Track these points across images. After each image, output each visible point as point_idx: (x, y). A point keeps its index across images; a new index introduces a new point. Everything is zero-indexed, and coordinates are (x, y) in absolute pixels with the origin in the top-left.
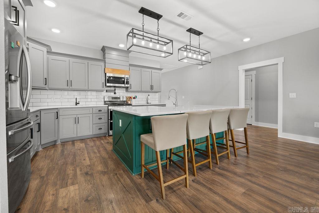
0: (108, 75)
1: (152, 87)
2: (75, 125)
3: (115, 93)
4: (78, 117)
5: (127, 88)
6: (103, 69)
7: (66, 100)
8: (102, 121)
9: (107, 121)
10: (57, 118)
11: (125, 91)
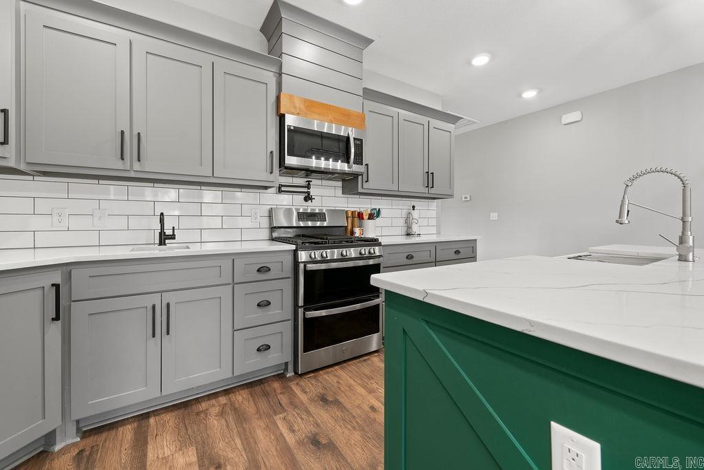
0: (291, 121)
1: (430, 179)
2: (153, 344)
3: (308, 198)
4: (168, 305)
5: (355, 176)
6: (272, 98)
7: (122, 223)
8: (274, 312)
9: (289, 314)
10: (57, 318)
11: (339, 191)
